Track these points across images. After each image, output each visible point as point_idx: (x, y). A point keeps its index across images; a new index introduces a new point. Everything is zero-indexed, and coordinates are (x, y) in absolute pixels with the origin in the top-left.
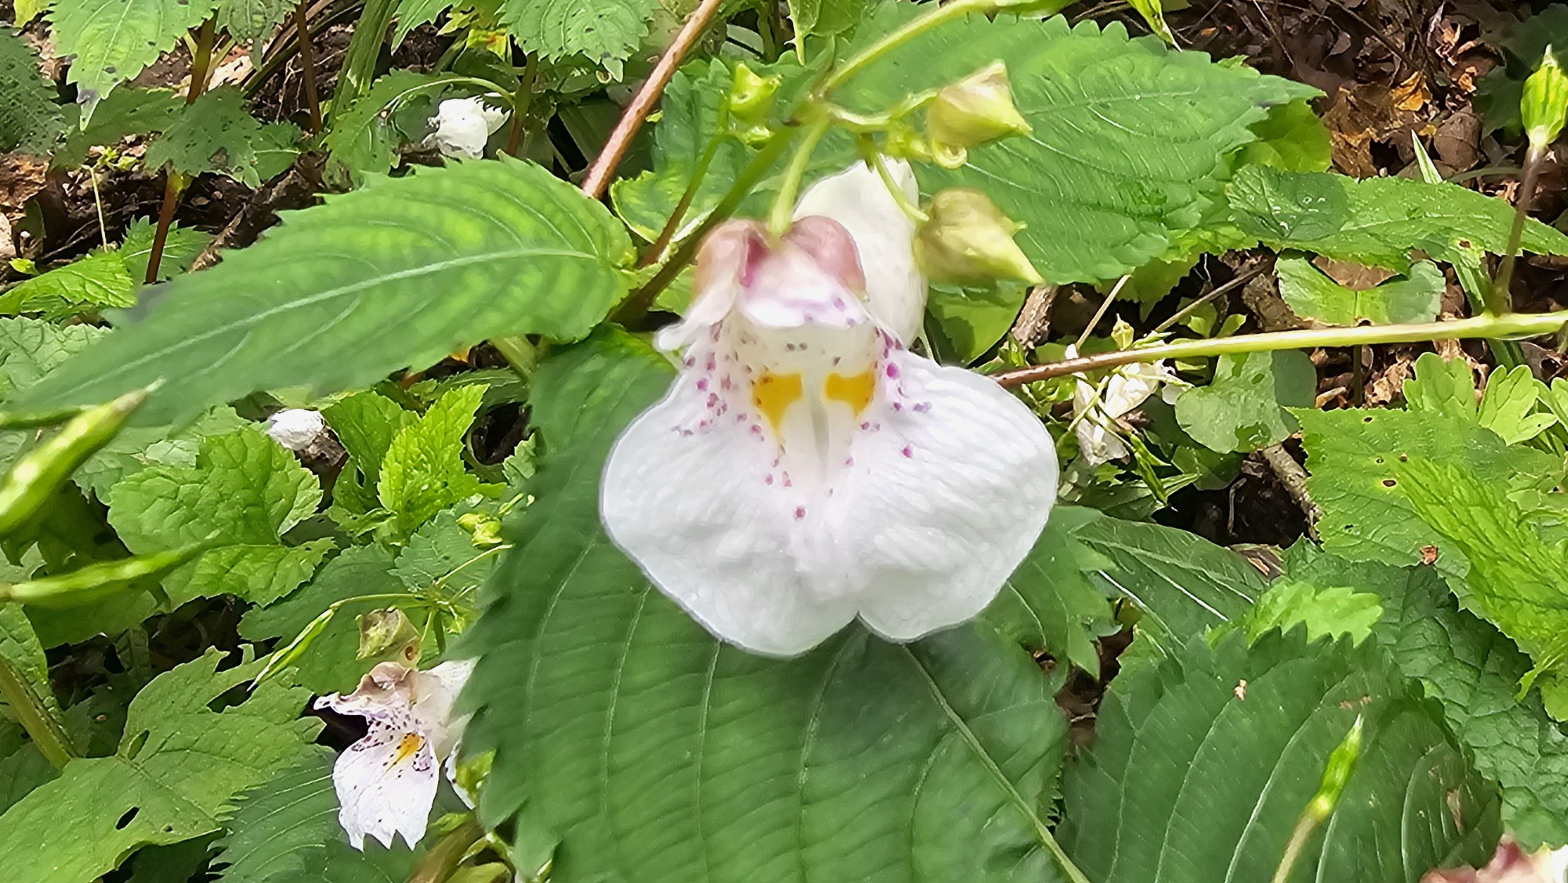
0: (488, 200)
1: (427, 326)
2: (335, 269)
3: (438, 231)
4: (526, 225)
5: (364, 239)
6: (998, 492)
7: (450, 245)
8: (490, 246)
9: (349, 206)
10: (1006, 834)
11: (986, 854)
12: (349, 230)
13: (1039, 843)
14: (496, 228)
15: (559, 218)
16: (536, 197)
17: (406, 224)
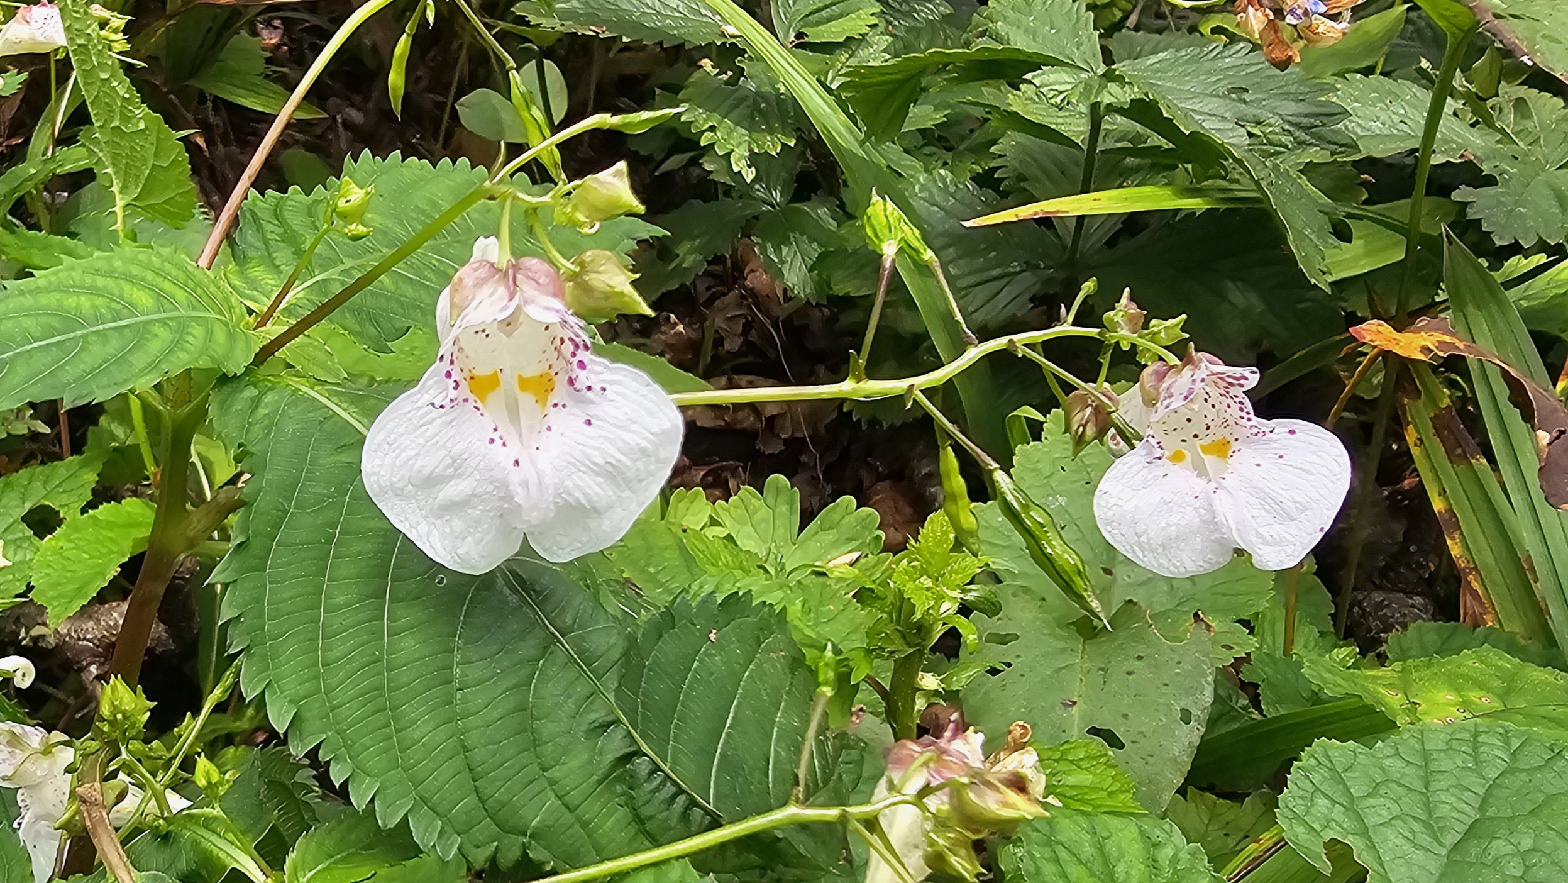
0: (150, 276)
1: (139, 360)
2: (55, 322)
3: (122, 297)
4: (180, 295)
5: (71, 302)
6: (643, 451)
7: (131, 307)
8: (160, 308)
9: (53, 279)
10: (597, 715)
11: (584, 728)
12: (58, 296)
13: (617, 722)
14: (160, 296)
15: (199, 290)
16: (182, 276)
17: (97, 292)
